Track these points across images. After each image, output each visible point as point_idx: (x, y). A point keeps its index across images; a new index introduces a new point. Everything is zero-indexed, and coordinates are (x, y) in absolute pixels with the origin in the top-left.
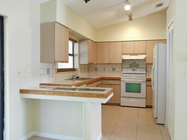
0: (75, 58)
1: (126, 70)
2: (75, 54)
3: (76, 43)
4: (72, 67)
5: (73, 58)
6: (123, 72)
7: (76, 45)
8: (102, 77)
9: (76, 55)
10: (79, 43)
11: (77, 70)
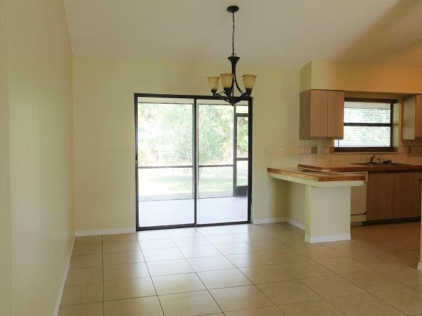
0: (394, 129)
2: (394, 122)
3: (397, 103)
4: (389, 145)
5: (392, 130)
7: (397, 107)
9: (397, 125)
10: (402, 103)
11: (397, 149)
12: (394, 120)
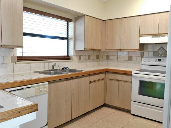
0: (70, 42)
1: (147, 59)
2: (69, 37)
3: (71, 21)
4: (66, 55)
5: (68, 43)
6: (143, 63)
7: (71, 24)
8: (107, 69)
9: (71, 39)
10: (75, 22)
11: (72, 58)
12: (69, 35)
